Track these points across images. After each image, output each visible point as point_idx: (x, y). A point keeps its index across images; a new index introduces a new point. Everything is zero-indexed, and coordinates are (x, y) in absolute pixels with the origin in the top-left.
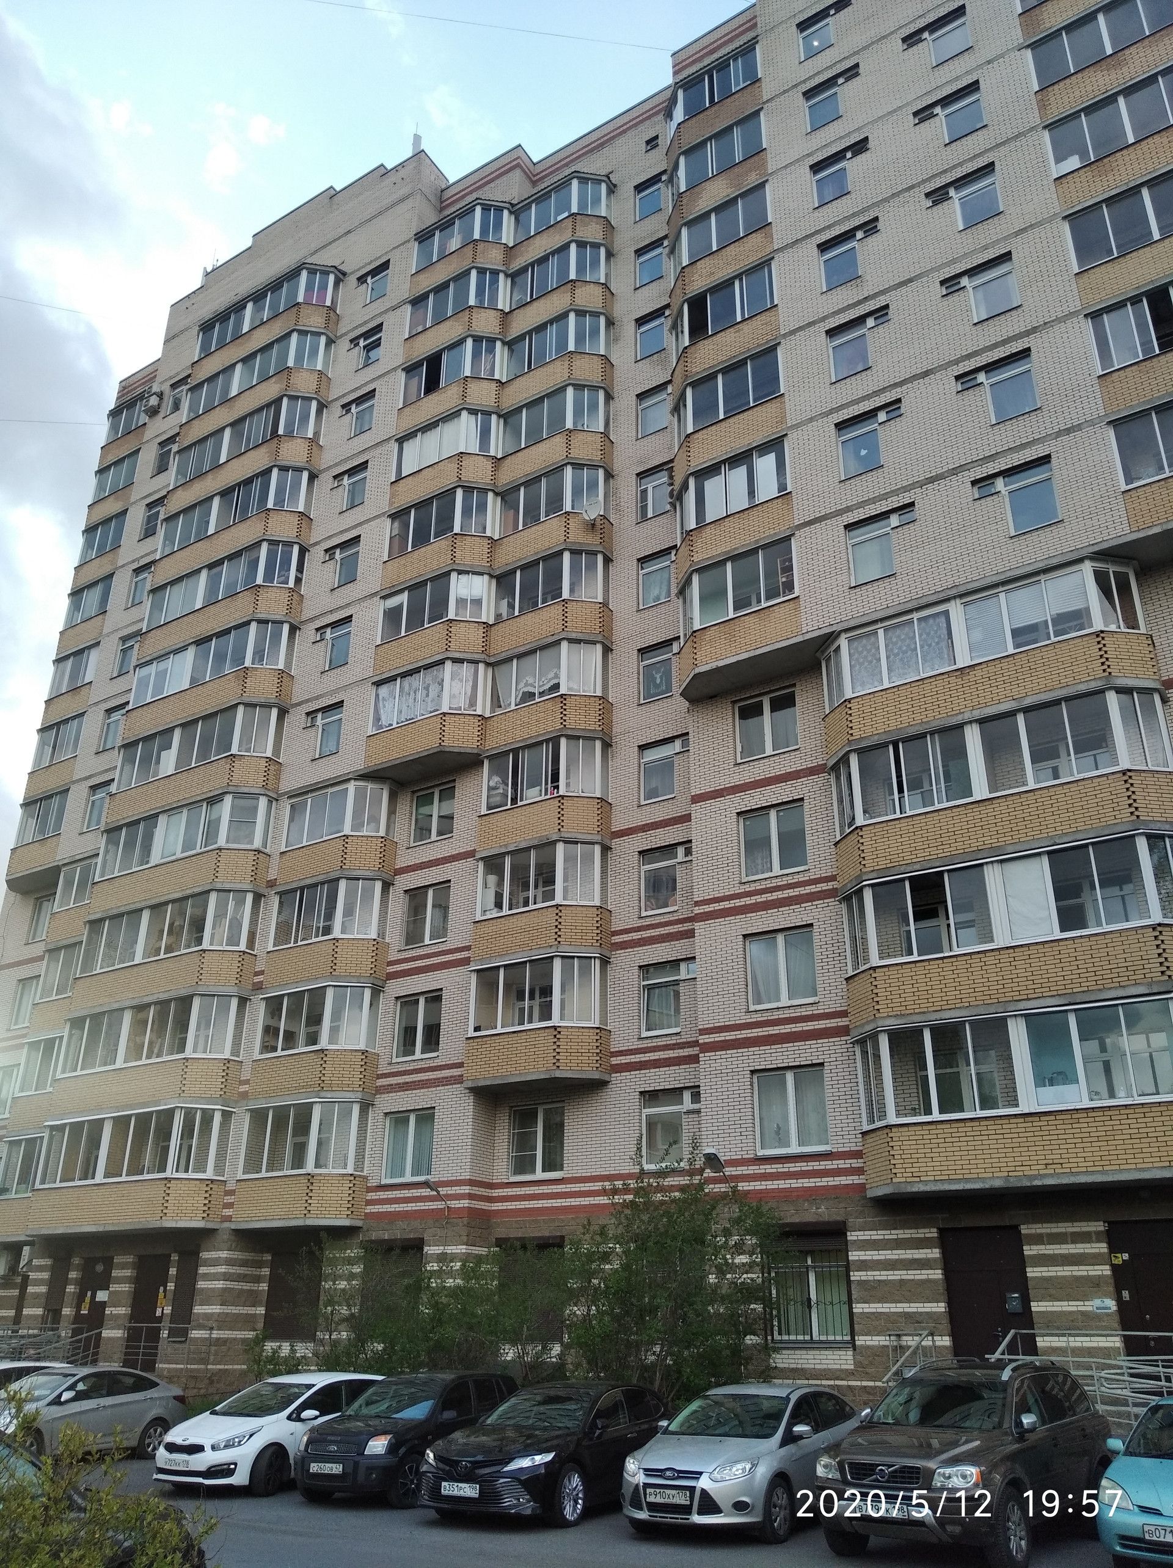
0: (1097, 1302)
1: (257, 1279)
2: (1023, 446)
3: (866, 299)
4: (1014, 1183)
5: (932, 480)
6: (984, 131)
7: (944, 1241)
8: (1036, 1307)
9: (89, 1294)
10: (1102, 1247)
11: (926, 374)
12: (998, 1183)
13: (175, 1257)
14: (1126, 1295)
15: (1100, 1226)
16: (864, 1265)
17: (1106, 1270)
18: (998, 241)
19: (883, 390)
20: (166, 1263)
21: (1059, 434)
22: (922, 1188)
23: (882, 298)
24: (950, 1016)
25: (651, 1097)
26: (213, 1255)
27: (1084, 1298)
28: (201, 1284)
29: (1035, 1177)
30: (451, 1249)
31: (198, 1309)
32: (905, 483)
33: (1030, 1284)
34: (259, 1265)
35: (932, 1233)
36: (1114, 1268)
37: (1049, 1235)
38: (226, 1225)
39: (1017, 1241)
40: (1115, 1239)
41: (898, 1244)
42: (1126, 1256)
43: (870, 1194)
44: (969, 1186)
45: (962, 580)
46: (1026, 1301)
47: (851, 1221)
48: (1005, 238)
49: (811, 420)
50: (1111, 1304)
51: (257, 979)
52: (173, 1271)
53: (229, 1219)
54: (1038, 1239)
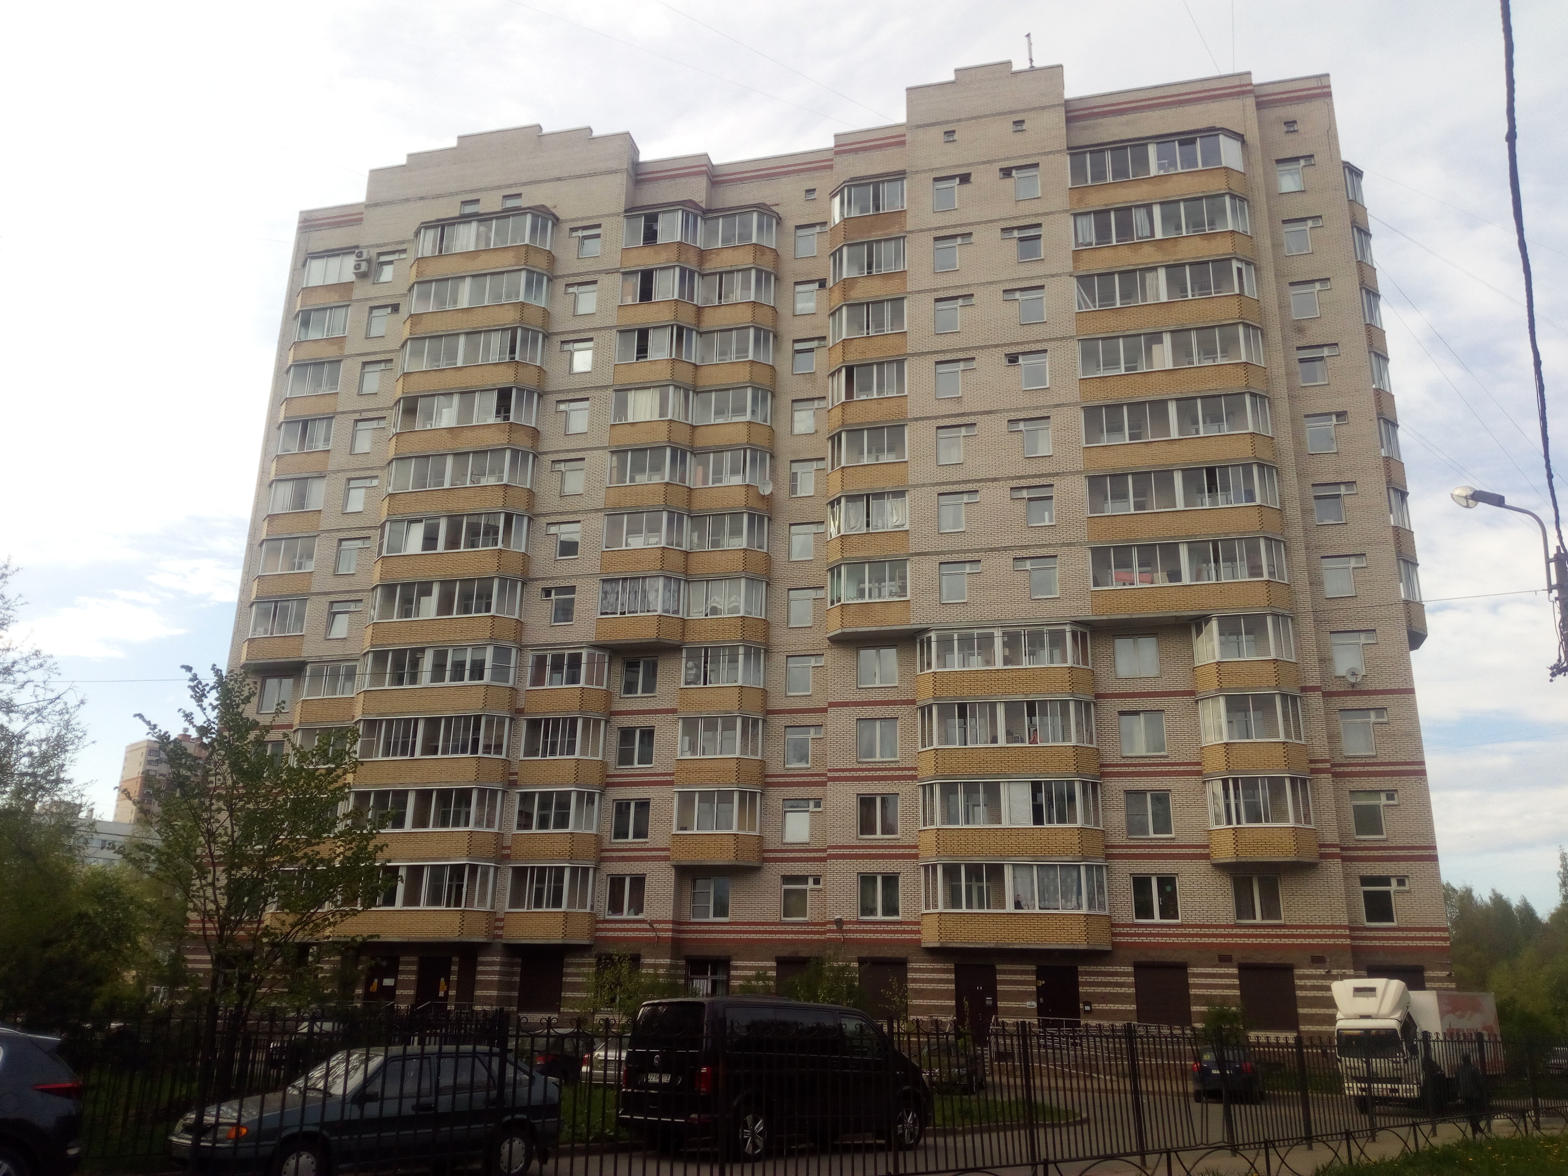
0: (1028, 1003)
1: (513, 974)
2: (1043, 546)
3: (963, 415)
4: (999, 946)
5: (992, 550)
6: (1044, 326)
7: (957, 971)
8: (999, 1004)
9: (376, 981)
10: (1034, 978)
11: (995, 480)
12: (992, 946)
13: (455, 959)
14: (1041, 1000)
15: (1033, 968)
16: (915, 981)
17: (1034, 988)
18: (1044, 407)
19: (969, 481)
20: (449, 963)
21: (1063, 544)
22: (954, 945)
23: (973, 417)
24: (976, 860)
25: (787, 879)
26: (489, 959)
27: (1024, 1000)
28: (479, 977)
29: (1009, 944)
30: (662, 961)
31: (478, 993)
32: (976, 547)
33: (998, 993)
34: (513, 965)
35: (952, 966)
36: (1038, 987)
37: (1009, 970)
38: (498, 940)
39: (994, 972)
40: (1039, 974)
41: (933, 971)
42: (1043, 982)
43: (923, 945)
44: (978, 946)
45: (1003, 617)
46: (995, 1001)
47: (910, 958)
48: (1049, 407)
49: (924, 485)
50: (1035, 1004)
51: (512, 778)
52: (455, 968)
53: (500, 936)
54: (1004, 972)
